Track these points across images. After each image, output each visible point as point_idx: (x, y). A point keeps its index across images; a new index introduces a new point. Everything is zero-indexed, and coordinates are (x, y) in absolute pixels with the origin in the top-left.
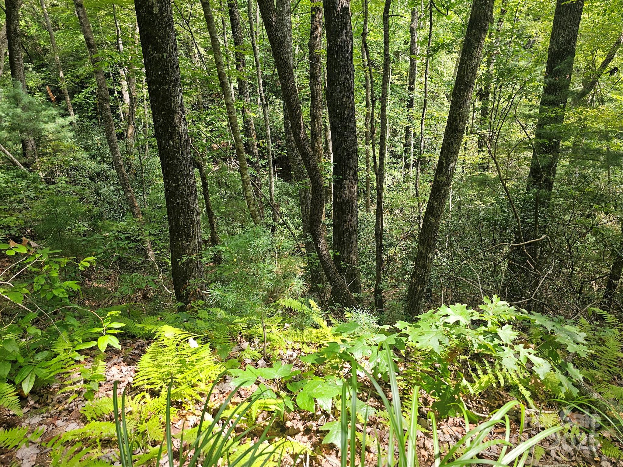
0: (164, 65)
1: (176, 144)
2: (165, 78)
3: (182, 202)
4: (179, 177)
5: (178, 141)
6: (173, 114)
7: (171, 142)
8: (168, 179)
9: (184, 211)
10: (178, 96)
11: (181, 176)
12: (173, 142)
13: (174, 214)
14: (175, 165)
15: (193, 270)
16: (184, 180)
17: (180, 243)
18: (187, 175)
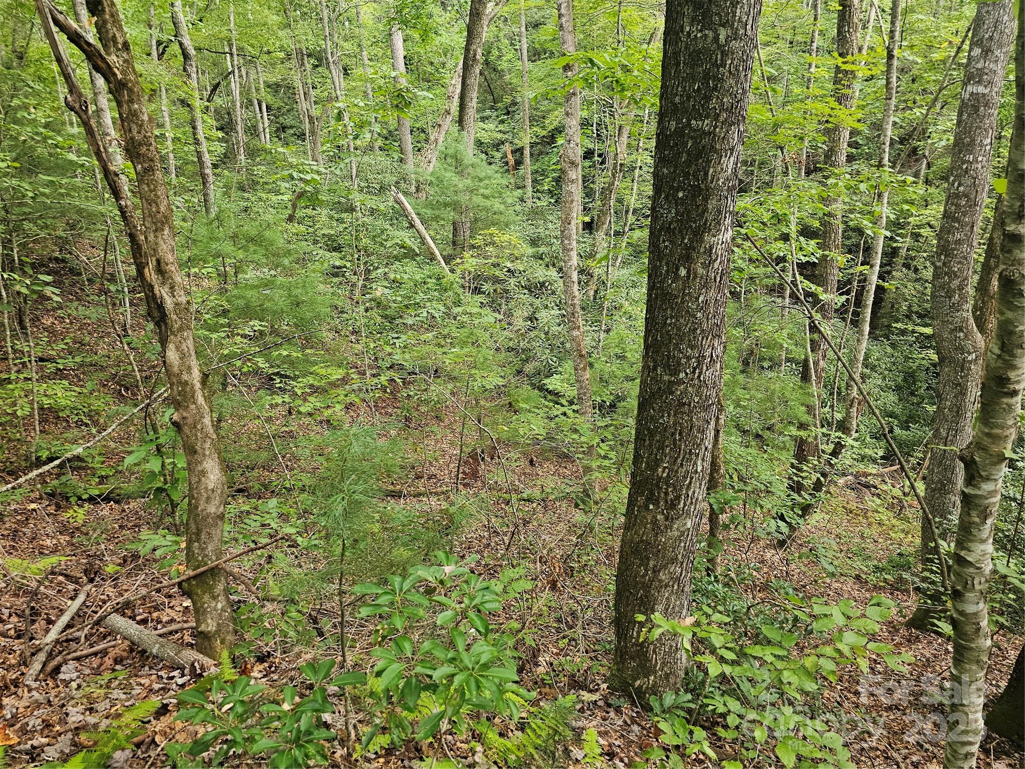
0: (715, 64)
1: (695, 277)
2: (708, 98)
3: (675, 424)
4: (683, 361)
5: (700, 271)
6: (706, 199)
7: (683, 272)
8: (655, 361)
9: (675, 444)
10: (732, 150)
11: (689, 358)
12: (688, 272)
13: (650, 445)
14: (679, 329)
15: (666, 586)
16: (695, 369)
17: (649, 518)
18: (704, 357)
